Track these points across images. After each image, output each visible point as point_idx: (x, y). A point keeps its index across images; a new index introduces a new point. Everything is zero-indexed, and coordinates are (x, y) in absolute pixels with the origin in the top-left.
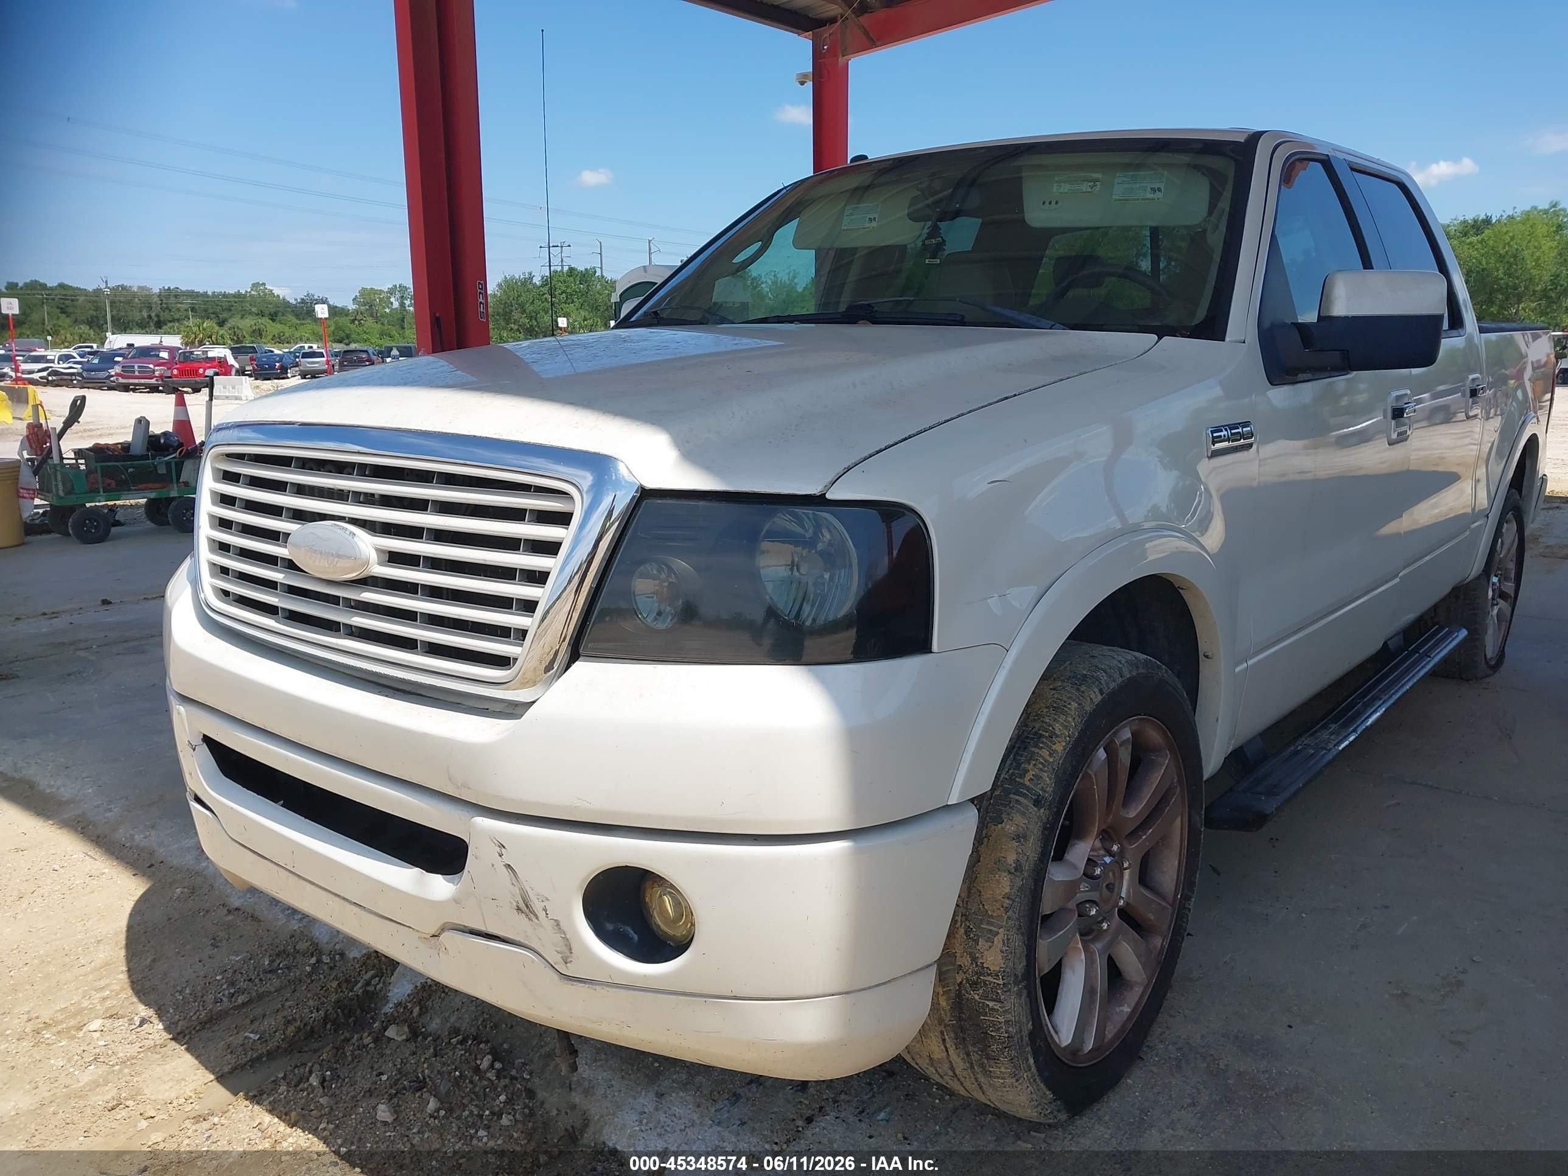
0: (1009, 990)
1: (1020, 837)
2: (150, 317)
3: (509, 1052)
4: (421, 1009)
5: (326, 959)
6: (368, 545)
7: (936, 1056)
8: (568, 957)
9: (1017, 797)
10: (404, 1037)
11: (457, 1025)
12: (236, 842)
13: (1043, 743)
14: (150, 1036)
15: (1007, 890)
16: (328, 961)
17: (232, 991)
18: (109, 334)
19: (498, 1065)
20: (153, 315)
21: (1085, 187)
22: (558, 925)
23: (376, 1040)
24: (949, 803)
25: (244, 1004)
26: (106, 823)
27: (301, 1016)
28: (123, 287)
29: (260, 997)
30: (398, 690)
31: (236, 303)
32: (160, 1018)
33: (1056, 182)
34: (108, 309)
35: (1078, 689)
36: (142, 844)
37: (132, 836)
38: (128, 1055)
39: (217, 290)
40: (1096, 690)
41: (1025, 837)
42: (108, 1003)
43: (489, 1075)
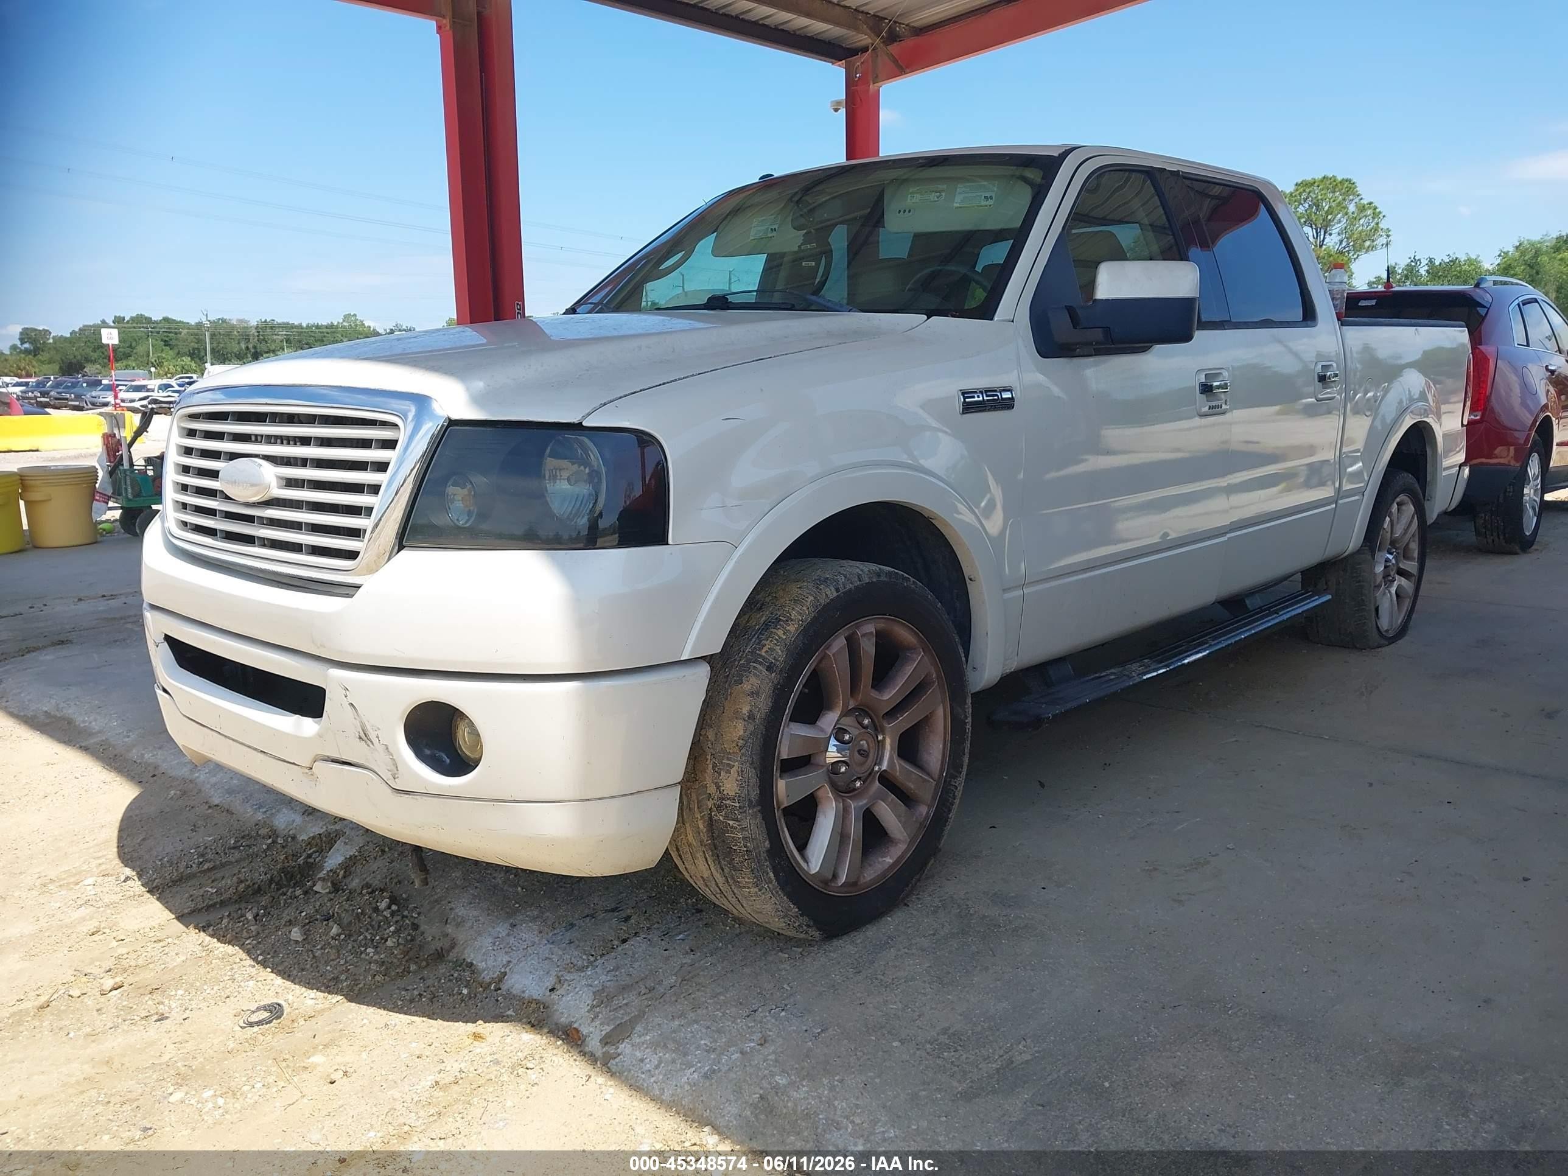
0: (745, 812)
1: (754, 694)
2: (247, 348)
3: (406, 900)
4: (345, 872)
5: (280, 841)
6: (270, 474)
7: (705, 876)
8: (395, 774)
9: (755, 664)
10: (328, 890)
11: (371, 882)
12: (188, 718)
13: (780, 625)
14: (131, 889)
15: (742, 733)
16: (282, 842)
17: (201, 860)
18: (208, 365)
19: (394, 907)
20: (250, 346)
21: (933, 197)
22: (387, 748)
23: (306, 893)
24: (682, 659)
25: (209, 870)
26: (123, 746)
27: (252, 878)
28: (224, 321)
29: (223, 865)
30: (292, 585)
31: (328, 333)
32: (140, 877)
33: (911, 193)
34: (208, 341)
35: (817, 588)
36: (151, 761)
37: (143, 755)
38: (112, 901)
39: (311, 322)
40: (833, 589)
41: (757, 694)
42: (103, 867)
43: (385, 913)
